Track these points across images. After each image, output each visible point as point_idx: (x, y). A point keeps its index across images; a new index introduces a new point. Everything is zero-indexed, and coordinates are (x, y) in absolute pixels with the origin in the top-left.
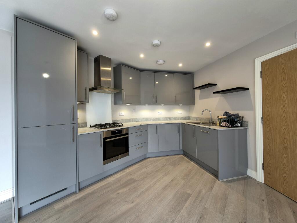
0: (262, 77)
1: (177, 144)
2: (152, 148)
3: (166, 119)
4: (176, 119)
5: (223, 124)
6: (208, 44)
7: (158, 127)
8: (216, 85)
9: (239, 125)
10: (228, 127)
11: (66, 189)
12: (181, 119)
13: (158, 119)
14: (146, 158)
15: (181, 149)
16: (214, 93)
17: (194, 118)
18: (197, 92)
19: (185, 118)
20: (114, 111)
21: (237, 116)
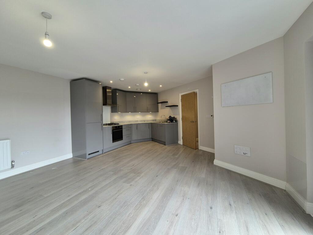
0: (181, 101)
1: (148, 135)
2: (135, 137)
3: (142, 121)
4: (147, 121)
5: (168, 121)
6: (161, 86)
7: (137, 125)
8: (167, 102)
9: (174, 121)
10: (170, 123)
11: (98, 151)
12: (151, 121)
13: (137, 121)
14: (131, 143)
15: (151, 137)
16: (166, 107)
17: (158, 120)
18: (160, 105)
19: (153, 120)
20: (111, 117)
21: (174, 118)
